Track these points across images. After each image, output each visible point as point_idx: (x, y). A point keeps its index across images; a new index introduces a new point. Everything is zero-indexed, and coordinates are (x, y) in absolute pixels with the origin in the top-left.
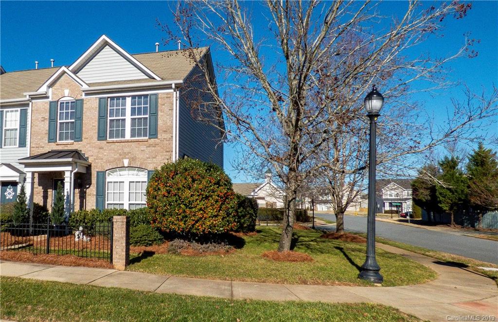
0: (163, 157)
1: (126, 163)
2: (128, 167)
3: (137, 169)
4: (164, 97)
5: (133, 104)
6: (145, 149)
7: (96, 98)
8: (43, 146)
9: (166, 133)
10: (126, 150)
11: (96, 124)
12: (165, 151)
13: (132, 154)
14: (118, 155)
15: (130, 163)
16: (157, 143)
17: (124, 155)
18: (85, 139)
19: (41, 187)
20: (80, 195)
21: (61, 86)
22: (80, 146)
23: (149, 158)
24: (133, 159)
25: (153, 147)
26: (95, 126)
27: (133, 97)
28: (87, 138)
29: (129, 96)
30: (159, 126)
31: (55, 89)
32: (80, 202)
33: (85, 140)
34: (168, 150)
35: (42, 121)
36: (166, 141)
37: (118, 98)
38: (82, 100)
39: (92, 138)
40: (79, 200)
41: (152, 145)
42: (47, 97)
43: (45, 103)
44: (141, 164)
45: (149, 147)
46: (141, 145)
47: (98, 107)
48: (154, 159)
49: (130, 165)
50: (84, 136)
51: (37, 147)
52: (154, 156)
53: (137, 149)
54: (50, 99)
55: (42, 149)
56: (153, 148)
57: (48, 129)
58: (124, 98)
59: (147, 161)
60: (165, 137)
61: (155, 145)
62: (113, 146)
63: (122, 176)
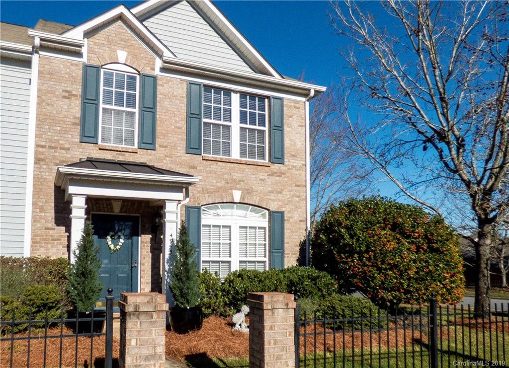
0: (292, 193)
1: (237, 196)
2: (239, 203)
3: (251, 207)
4: (291, 106)
5: (243, 105)
6: (266, 178)
7: (181, 80)
8: (67, 146)
9: (295, 159)
10: (236, 176)
11: (183, 125)
12: (294, 185)
13: (246, 184)
14: (223, 182)
15: (243, 197)
16: (282, 171)
17: (234, 184)
18: (161, 146)
19: (64, 228)
20: (151, 246)
21: (110, 42)
22: (151, 157)
23: (273, 193)
24: (247, 192)
25: (279, 176)
26: (179, 128)
27: (243, 95)
28: (166, 147)
29: (236, 92)
30: (285, 147)
31: (95, 44)
32: (153, 259)
33: (161, 149)
34: (298, 183)
35: (64, 97)
36: (296, 170)
37: (218, 90)
38: (154, 78)
39: (174, 147)
40: (151, 254)
41: (276, 173)
42: (79, 54)
43: (72, 65)
44: (261, 200)
45: (272, 175)
46: (260, 172)
47: (185, 95)
48: (279, 195)
49: (243, 200)
50: (159, 141)
51: (50, 147)
52: (279, 190)
53: (254, 176)
54: (84, 59)
55: (64, 152)
56: (278, 178)
57: (79, 115)
58: (228, 92)
59: (269, 197)
60: (295, 164)
61: (280, 174)
62: (214, 166)
63: (221, 217)
